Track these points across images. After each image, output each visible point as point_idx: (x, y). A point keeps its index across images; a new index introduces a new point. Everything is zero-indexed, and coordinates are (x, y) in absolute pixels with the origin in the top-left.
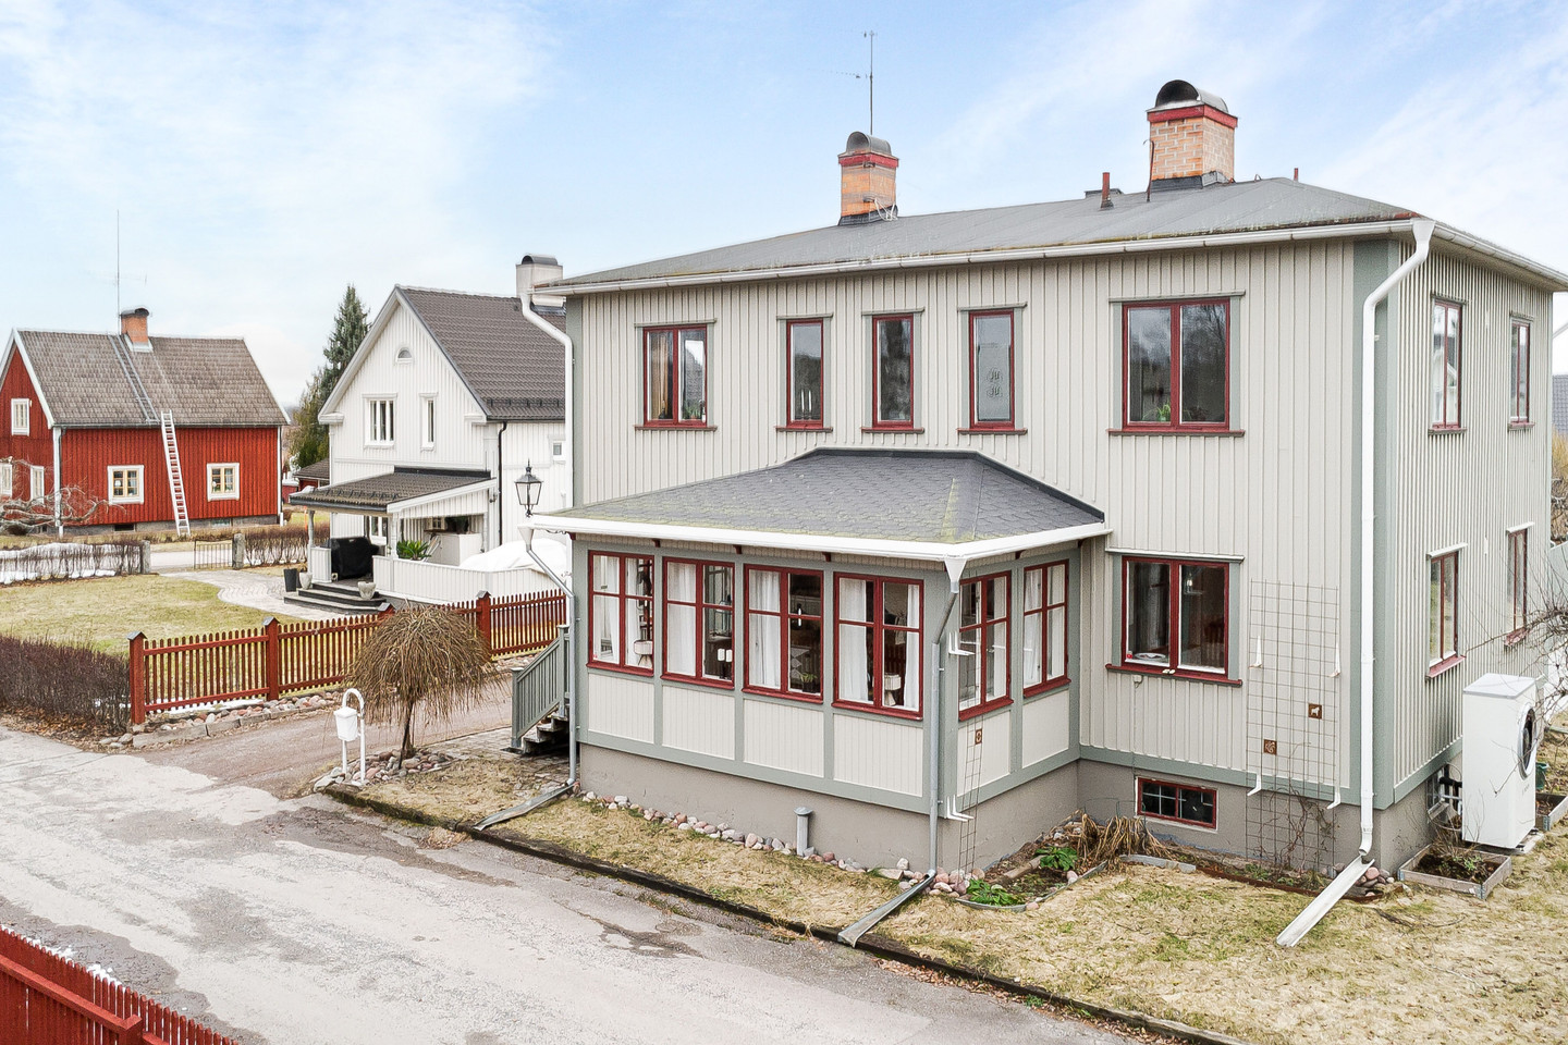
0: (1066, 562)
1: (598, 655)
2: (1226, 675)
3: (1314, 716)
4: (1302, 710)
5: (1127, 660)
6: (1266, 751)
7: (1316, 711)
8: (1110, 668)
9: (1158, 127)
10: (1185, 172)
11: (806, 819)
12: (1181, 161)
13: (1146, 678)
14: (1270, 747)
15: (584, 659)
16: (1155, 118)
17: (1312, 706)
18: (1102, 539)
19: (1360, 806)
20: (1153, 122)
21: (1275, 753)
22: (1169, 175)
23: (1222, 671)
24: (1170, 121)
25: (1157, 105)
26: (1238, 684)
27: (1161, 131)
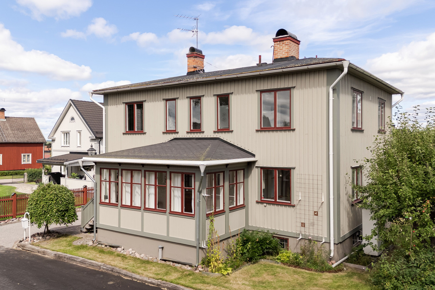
0: (244, 170)
1: (103, 200)
2: (291, 203)
3: (315, 215)
4: (312, 213)
5: (262, 199)
6: (302, 226)
7: (316, 213)
8: (257, 202)
9: (276, 43)
10: (284, 56)
11: (161, 249)
12: (283, 53)
13: (268, 205)
14: (303, 225)
15: (98, 201)
16: (275, 40)
17: (315, 212)
18: (254, 162)
19: (330, 243)
20: (275, 42)
21: (304, 227)
22: (279, 57)
23: (290, 202)
24: (280, 41)
25: (276, 36)
26: (294, 206)
27: (277, 44)
